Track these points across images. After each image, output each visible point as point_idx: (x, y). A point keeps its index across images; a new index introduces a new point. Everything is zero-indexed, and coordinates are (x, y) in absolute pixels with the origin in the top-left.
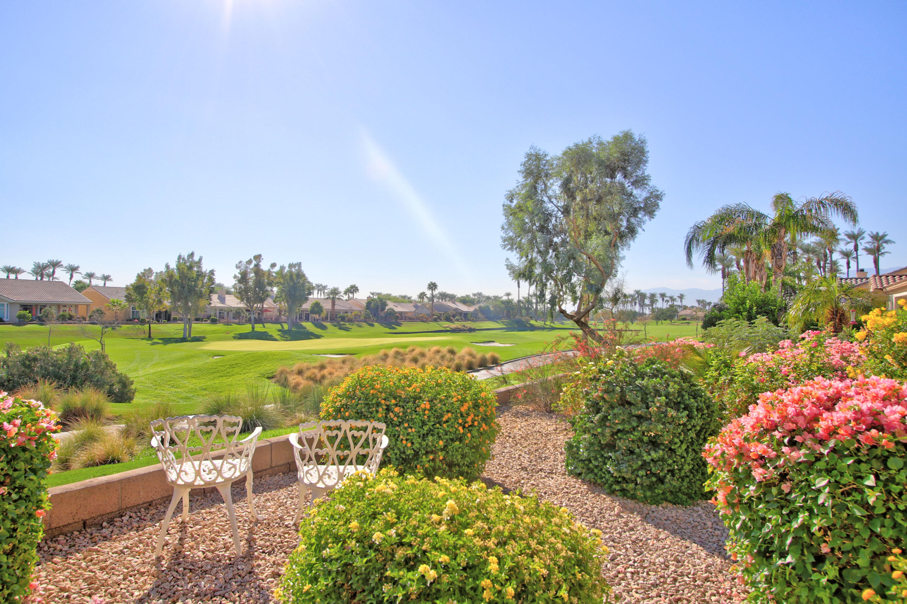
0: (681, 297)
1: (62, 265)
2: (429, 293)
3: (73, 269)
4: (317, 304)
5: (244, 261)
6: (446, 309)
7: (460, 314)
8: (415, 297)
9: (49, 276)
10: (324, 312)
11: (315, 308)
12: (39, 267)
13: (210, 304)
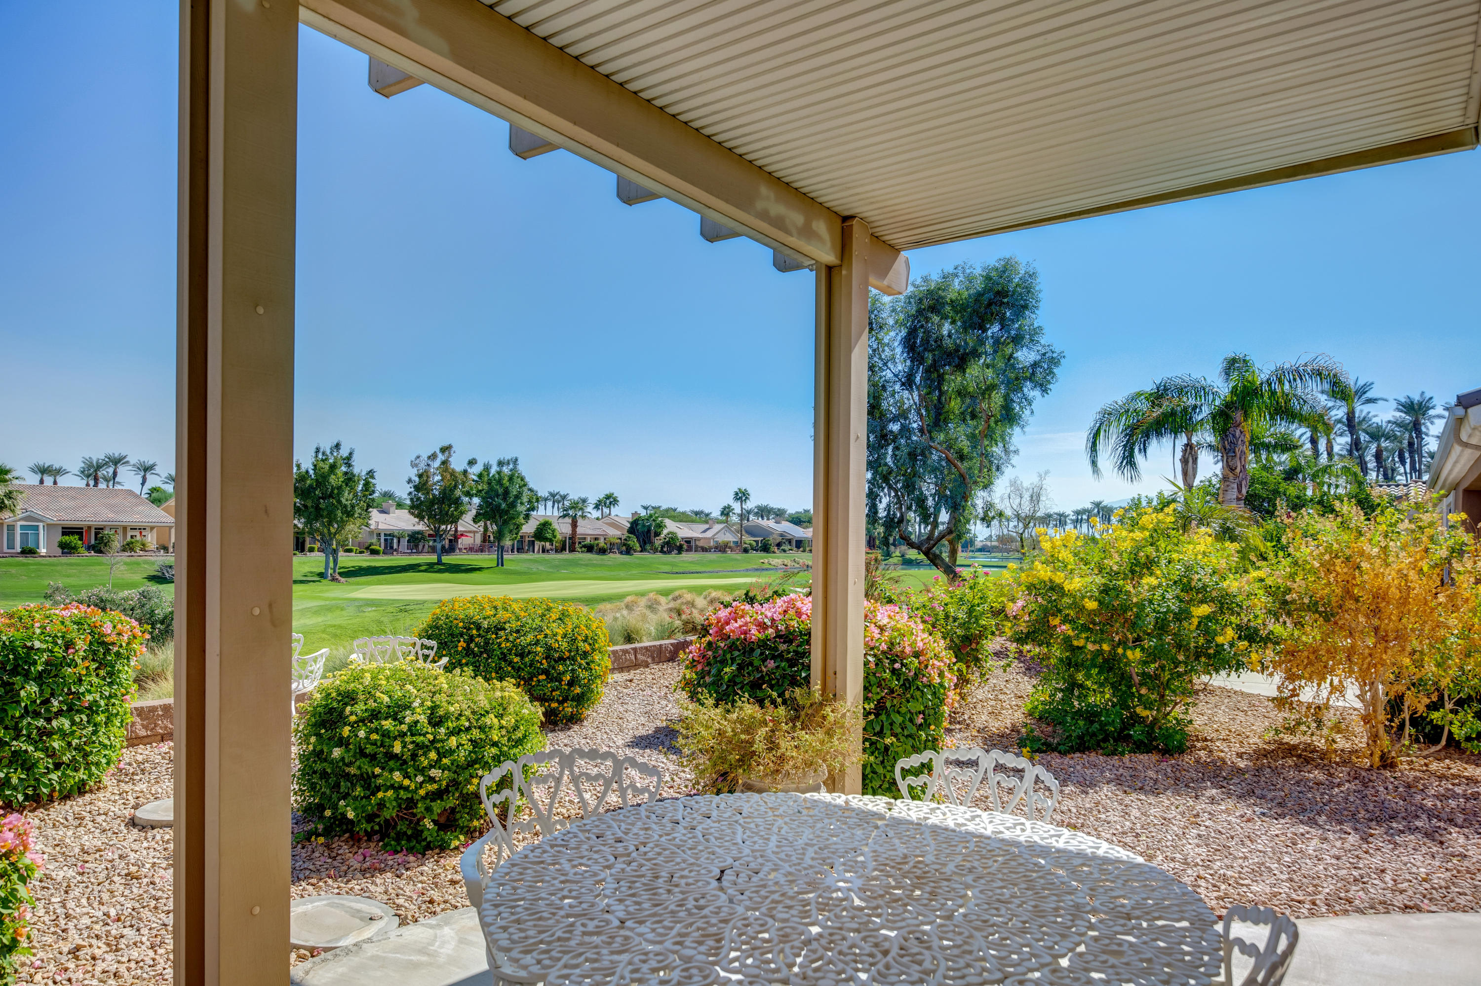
1: (127, 462)
3: (146, 469)
4: (545, 526)
5: (424, 456)
6: (765, 532)
7: (790, 541)
8: (716, 514)
9: (107, 480)
10: (559, 537)
11: (542, 532)
12: (90, 465)
13: (368, 525)
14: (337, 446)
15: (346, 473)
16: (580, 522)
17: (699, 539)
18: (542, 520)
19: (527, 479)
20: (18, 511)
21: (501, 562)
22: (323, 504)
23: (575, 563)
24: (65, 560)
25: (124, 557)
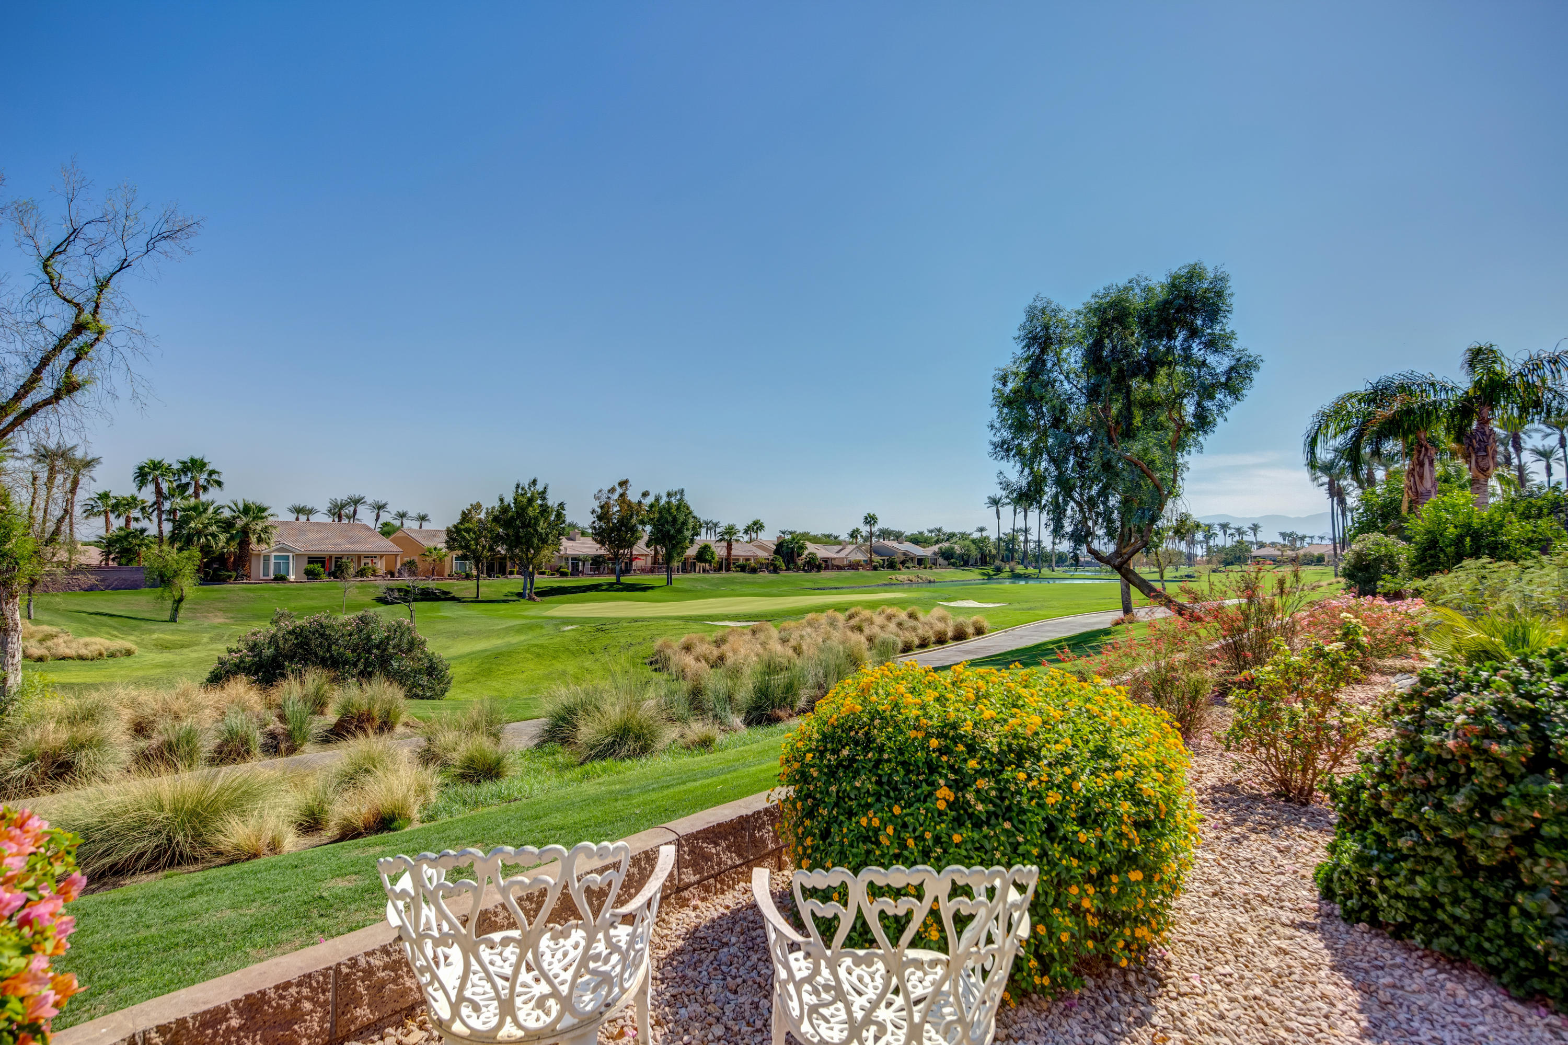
0: (1255, 528)
1: (365, 502)
2: (865, 530)
3: (380, 507)
4: (705, 549)
5: (605, 489)
6: (890, 552)
7: (912, 559)
8: (844, 536)
9: (349, 517)
10: (717, 559)
11: (703, 554)
12: (336, 506)
13: (558, 551)
14: (534, 482)
15: (541, 506)
16: (734, 545)
17: (834, 559)
18: (702, 544)
19: (692, 508)
20: (272, 544)
21: (669, 582)
22: (522, 532)
23: (731, 582)
24: (309, 585)
25: (357, 582)
